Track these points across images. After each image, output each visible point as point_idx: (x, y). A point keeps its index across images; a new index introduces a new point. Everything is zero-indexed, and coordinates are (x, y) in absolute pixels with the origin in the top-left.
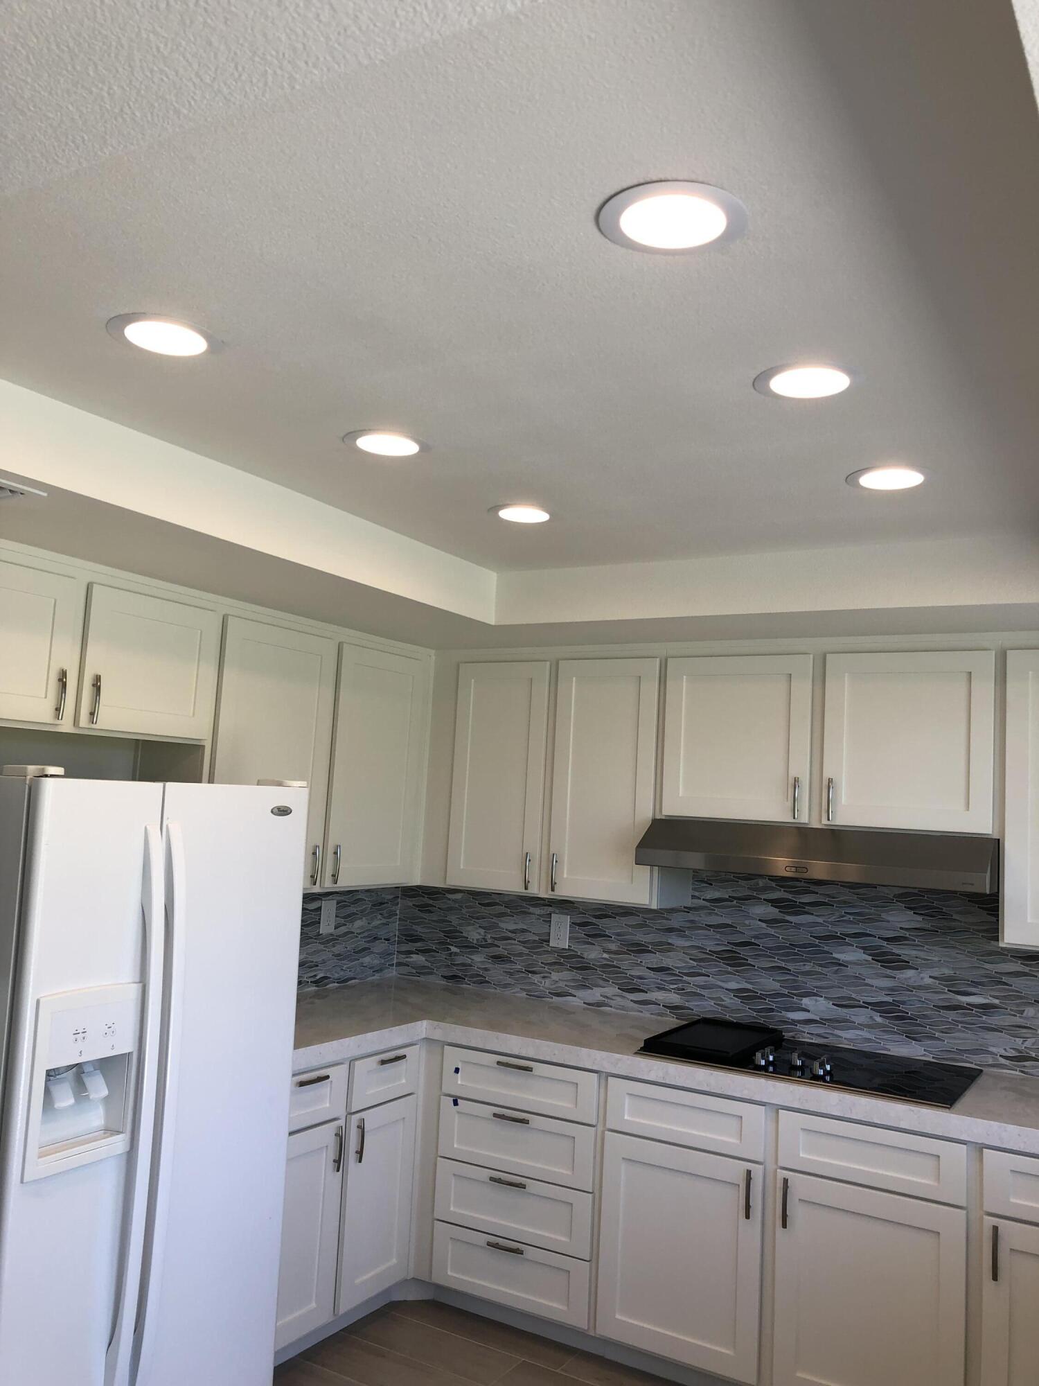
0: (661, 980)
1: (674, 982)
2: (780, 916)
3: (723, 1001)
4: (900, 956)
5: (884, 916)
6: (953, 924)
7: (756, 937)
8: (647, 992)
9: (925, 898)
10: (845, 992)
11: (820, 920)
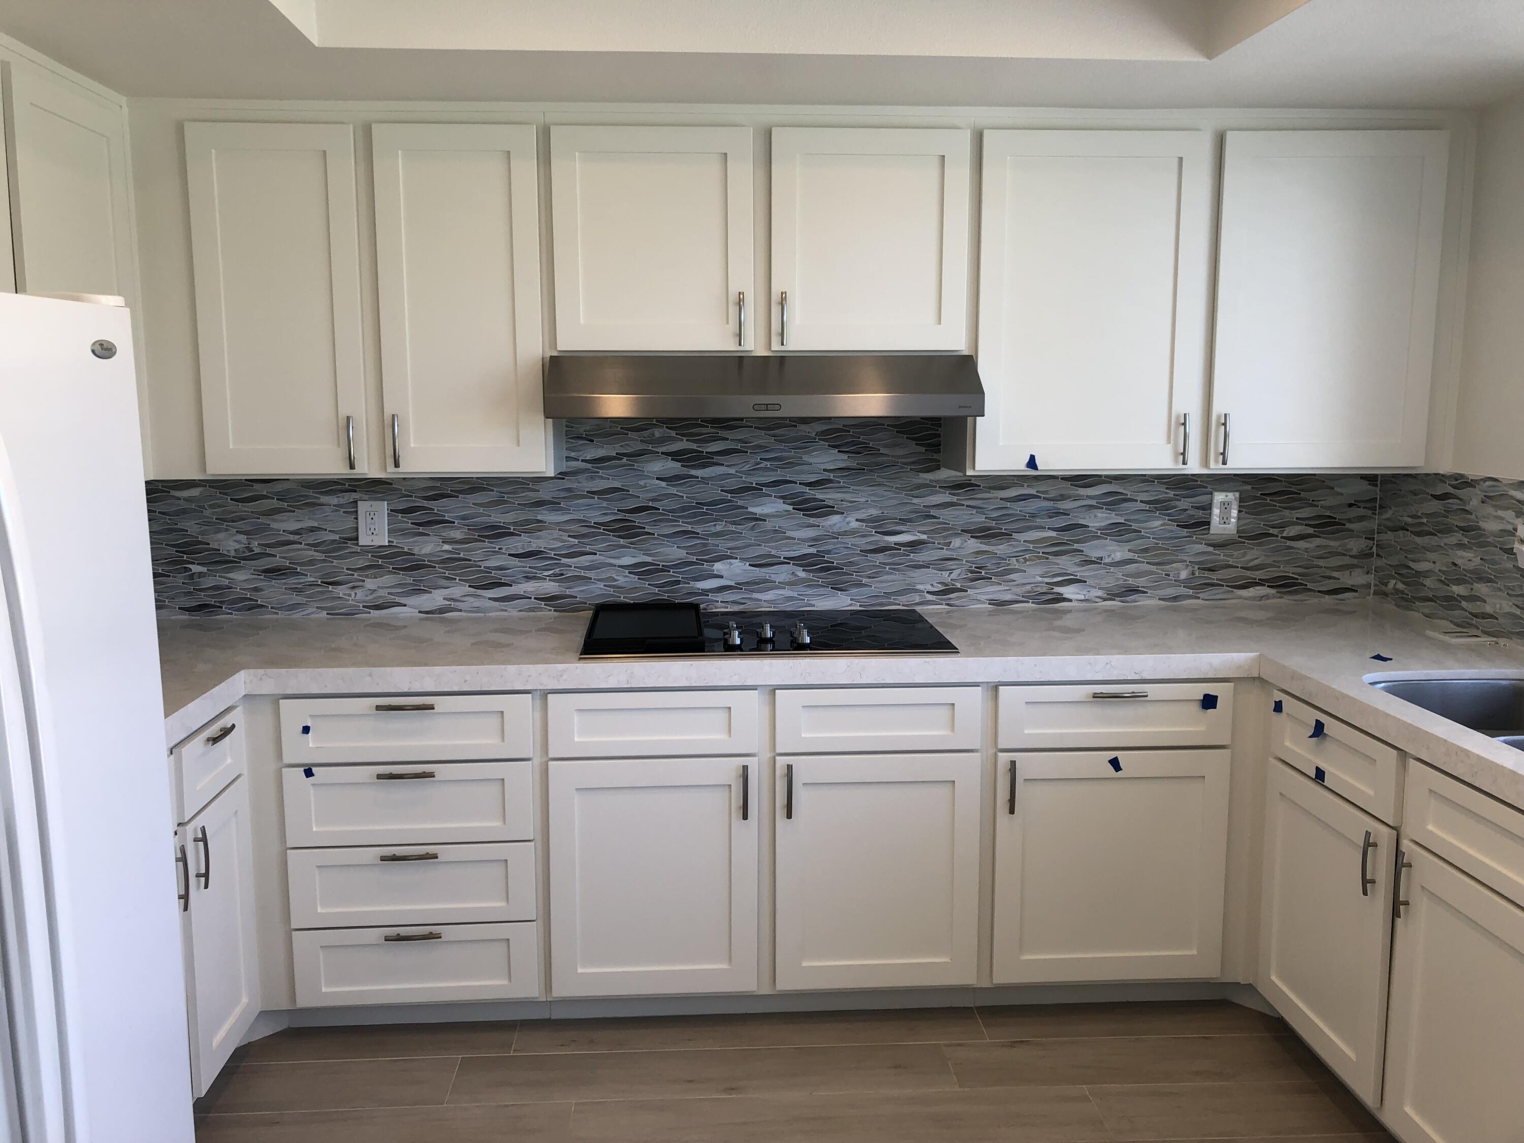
0: (530, 567)
1: (548, 567)
2: (685, 471)
3: (616, 580)
4: (824, 501)
5: (806, 458)
6: (881, 459)
7: (653, 500)
8: (511, 586)
9: (851, 433)
10: (763, 550)
11: (732, 471)
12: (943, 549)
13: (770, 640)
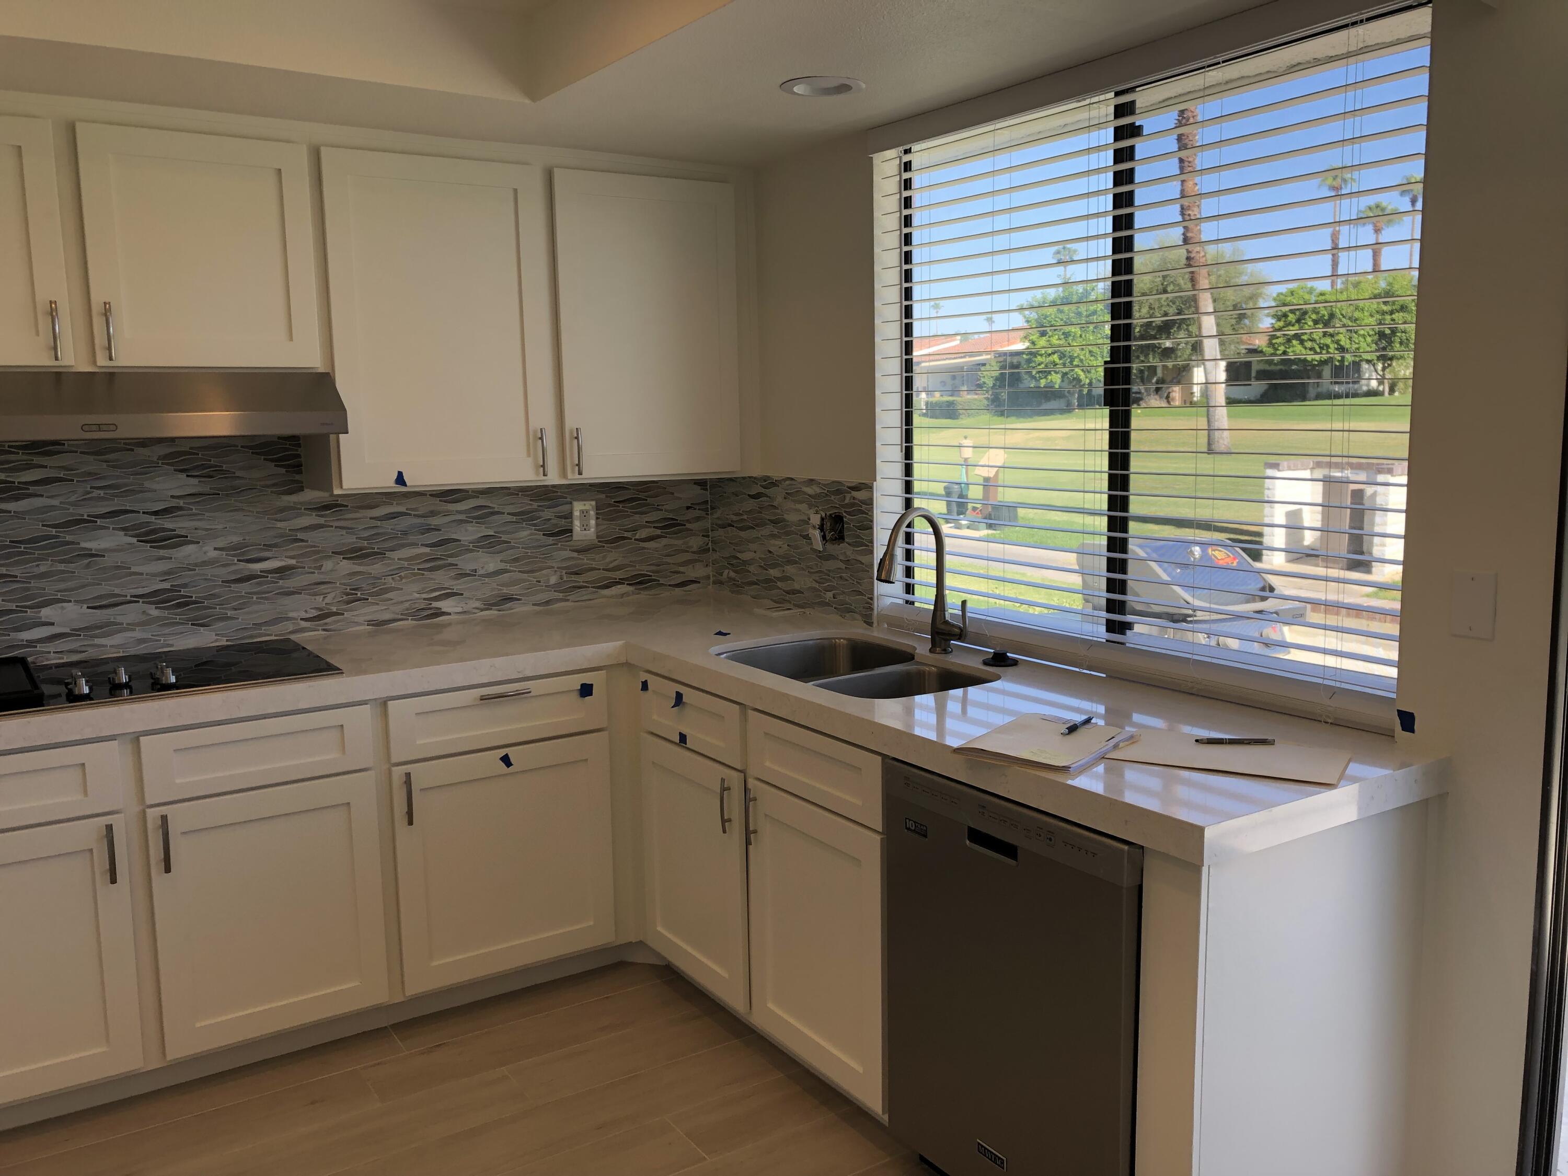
4: (175, 530)
5: (147, 484)
6: (237, 482)
9: (200, 456)
10: (104, 589)
11: (55, 502)
12: (313, 573)
13: (126, 685)
